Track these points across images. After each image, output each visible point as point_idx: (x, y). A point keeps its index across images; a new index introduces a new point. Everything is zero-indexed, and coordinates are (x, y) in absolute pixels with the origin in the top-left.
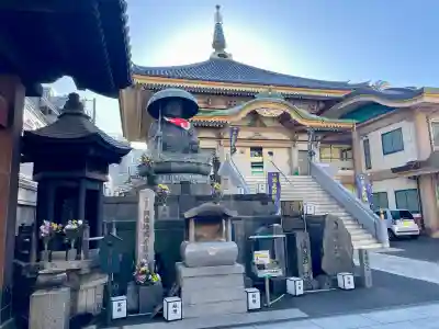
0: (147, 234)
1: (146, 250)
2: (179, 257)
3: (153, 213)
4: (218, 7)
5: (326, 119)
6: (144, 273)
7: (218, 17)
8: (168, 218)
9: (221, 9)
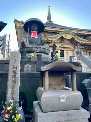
0: (14, 82)
1: (13, 93)
2: (36, 98)
3: (19, 68)
4: (49, 6)
5: (87, 40)
6: (8, 112)
7: (49, 10)
8: (30, 72)
9: (50, 7)
